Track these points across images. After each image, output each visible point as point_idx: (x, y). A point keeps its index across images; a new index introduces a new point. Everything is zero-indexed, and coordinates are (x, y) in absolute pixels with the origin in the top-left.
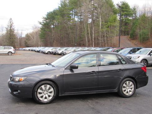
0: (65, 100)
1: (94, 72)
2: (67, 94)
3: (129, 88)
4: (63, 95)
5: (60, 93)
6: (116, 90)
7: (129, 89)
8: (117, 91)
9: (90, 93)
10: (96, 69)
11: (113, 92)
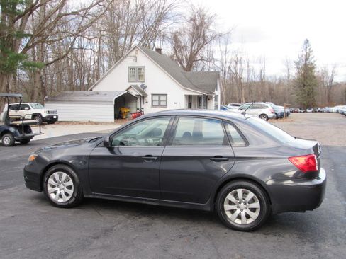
0: (105, 209)
1: (151, 156)
2: (98, 195)
3: (246, 208)
4: (91, 196)
5: (84, 192)
6: (207, 206)
7: (245, 211)
8: (209, 209)
9: (144, 202)
10: (157, 151)
11: (199, 209)
